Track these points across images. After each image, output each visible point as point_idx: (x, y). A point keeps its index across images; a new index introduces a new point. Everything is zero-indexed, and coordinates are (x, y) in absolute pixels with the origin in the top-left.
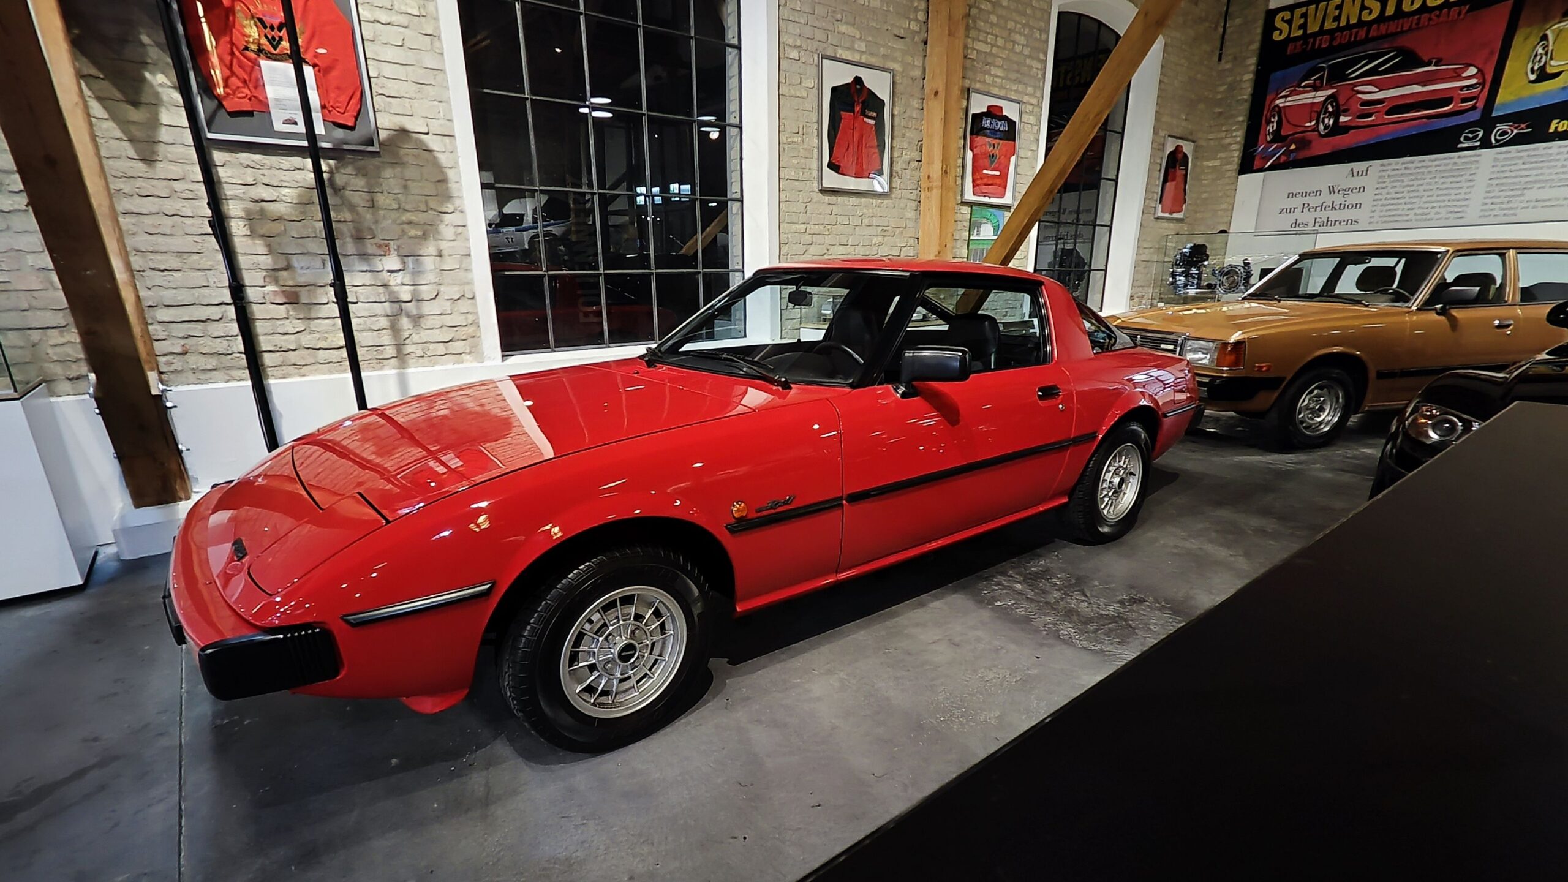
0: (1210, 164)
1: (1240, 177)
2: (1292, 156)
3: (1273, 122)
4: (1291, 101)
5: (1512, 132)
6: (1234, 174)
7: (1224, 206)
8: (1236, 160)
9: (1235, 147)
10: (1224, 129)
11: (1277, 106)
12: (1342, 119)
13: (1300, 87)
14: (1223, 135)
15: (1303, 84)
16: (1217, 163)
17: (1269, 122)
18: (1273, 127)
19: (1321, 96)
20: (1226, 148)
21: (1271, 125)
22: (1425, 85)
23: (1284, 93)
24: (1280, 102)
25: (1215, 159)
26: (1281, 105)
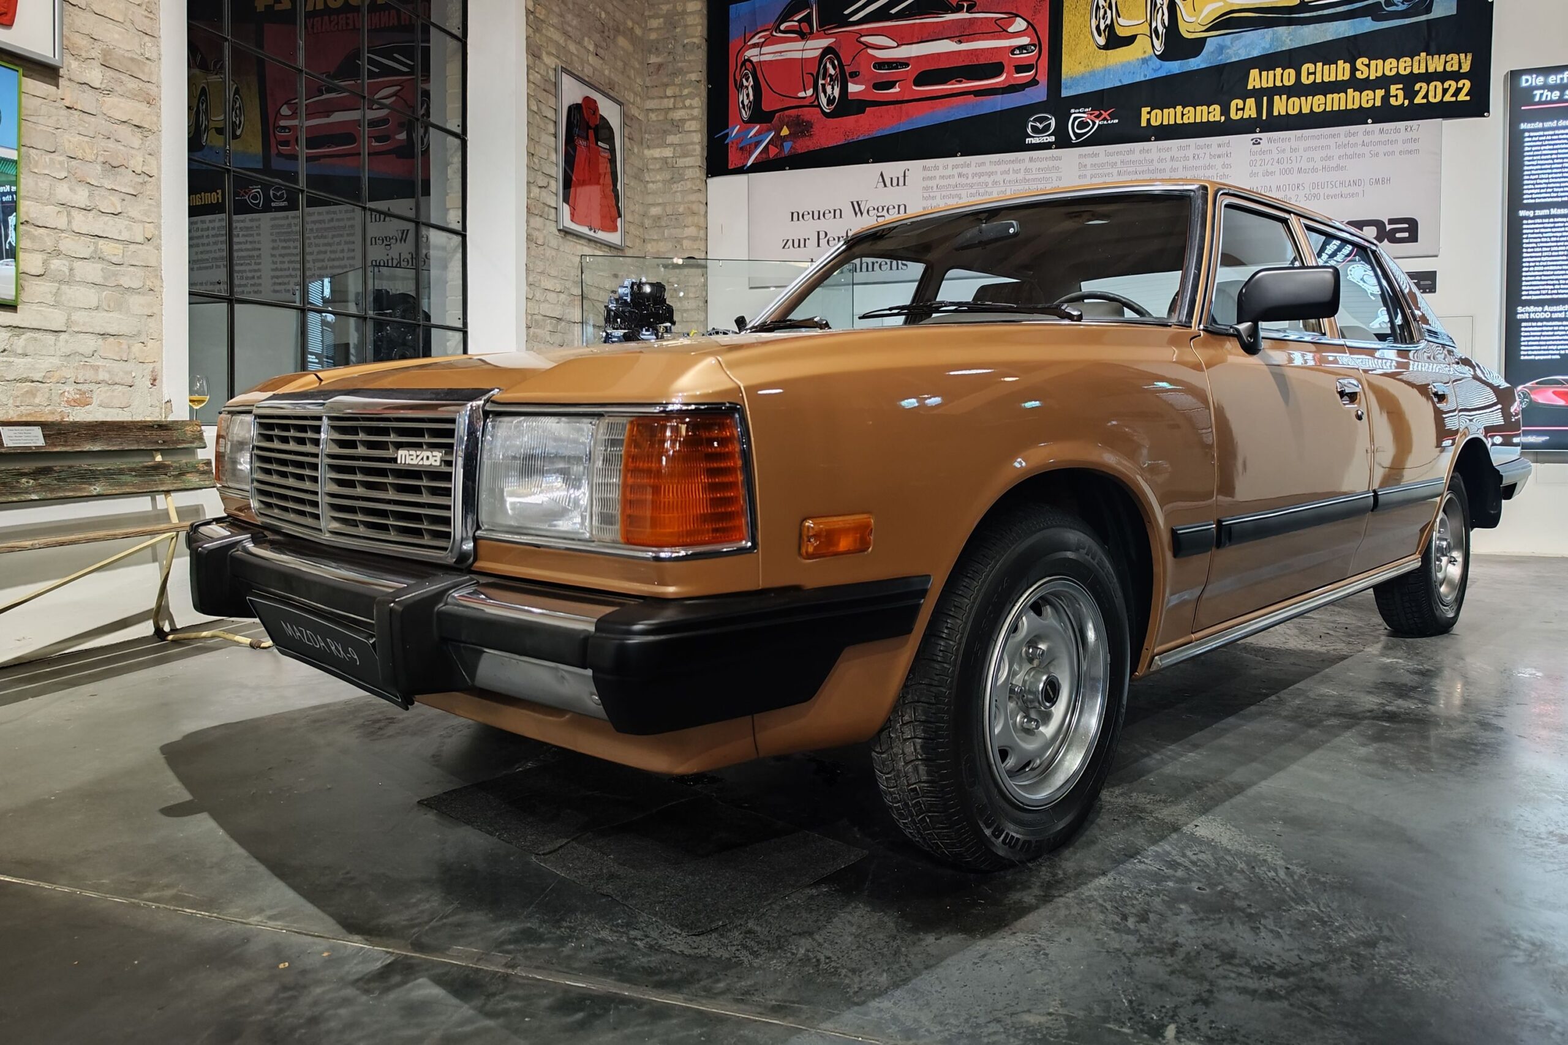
0: (656, 153)
1: (709, 181)
2: (787, 146)
3: (747, 87)
4: (769, 54)
5: (1094, 123)
6: (700, 173)
7: (691, 231)
8: (698, 148)
9: (693, 125)
10: (669, 92)
11: (749, 60)
12: (853, 88)
13: (778, 29)
14: (670, 103)
15: (782, 27)
16: (668, 152)
17: (740, 87)
18: (748, 95)
19: (813, 48)
20: (677, 126)
21: (745, 91)
22: (960, 42)
23: (755, 40)
24: (752, 54)
25: (664, 145)
26: (754, 59)
